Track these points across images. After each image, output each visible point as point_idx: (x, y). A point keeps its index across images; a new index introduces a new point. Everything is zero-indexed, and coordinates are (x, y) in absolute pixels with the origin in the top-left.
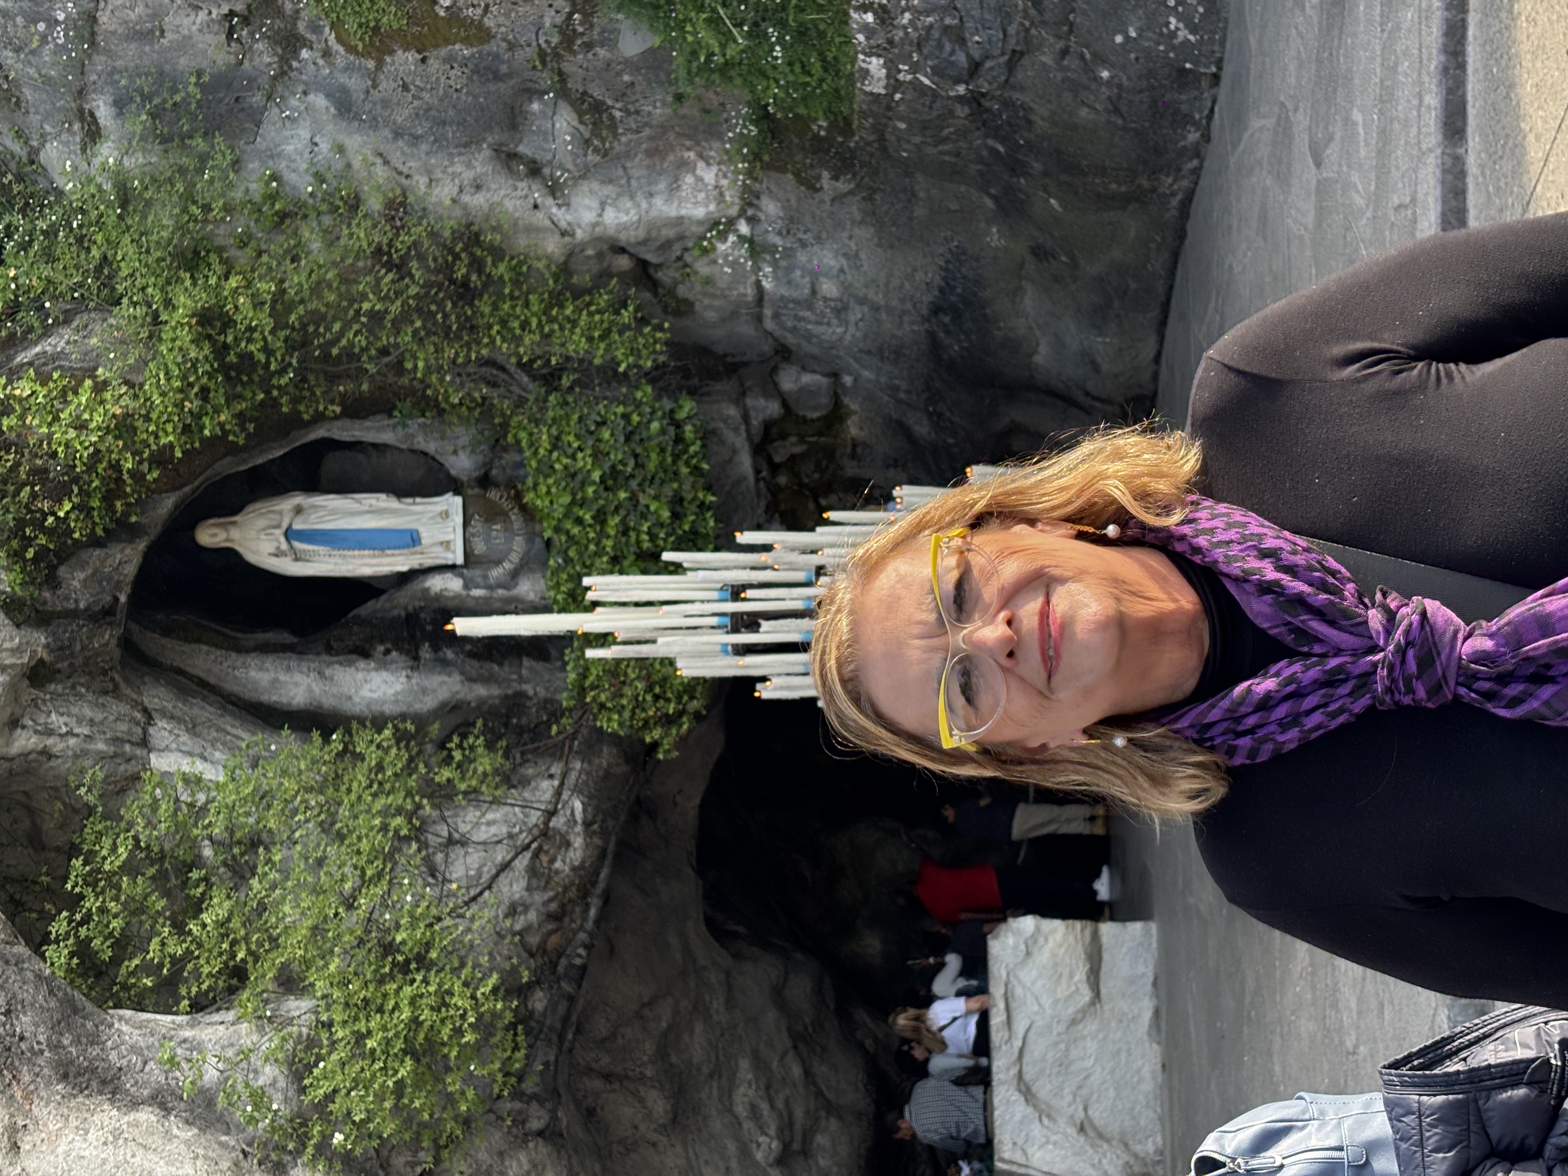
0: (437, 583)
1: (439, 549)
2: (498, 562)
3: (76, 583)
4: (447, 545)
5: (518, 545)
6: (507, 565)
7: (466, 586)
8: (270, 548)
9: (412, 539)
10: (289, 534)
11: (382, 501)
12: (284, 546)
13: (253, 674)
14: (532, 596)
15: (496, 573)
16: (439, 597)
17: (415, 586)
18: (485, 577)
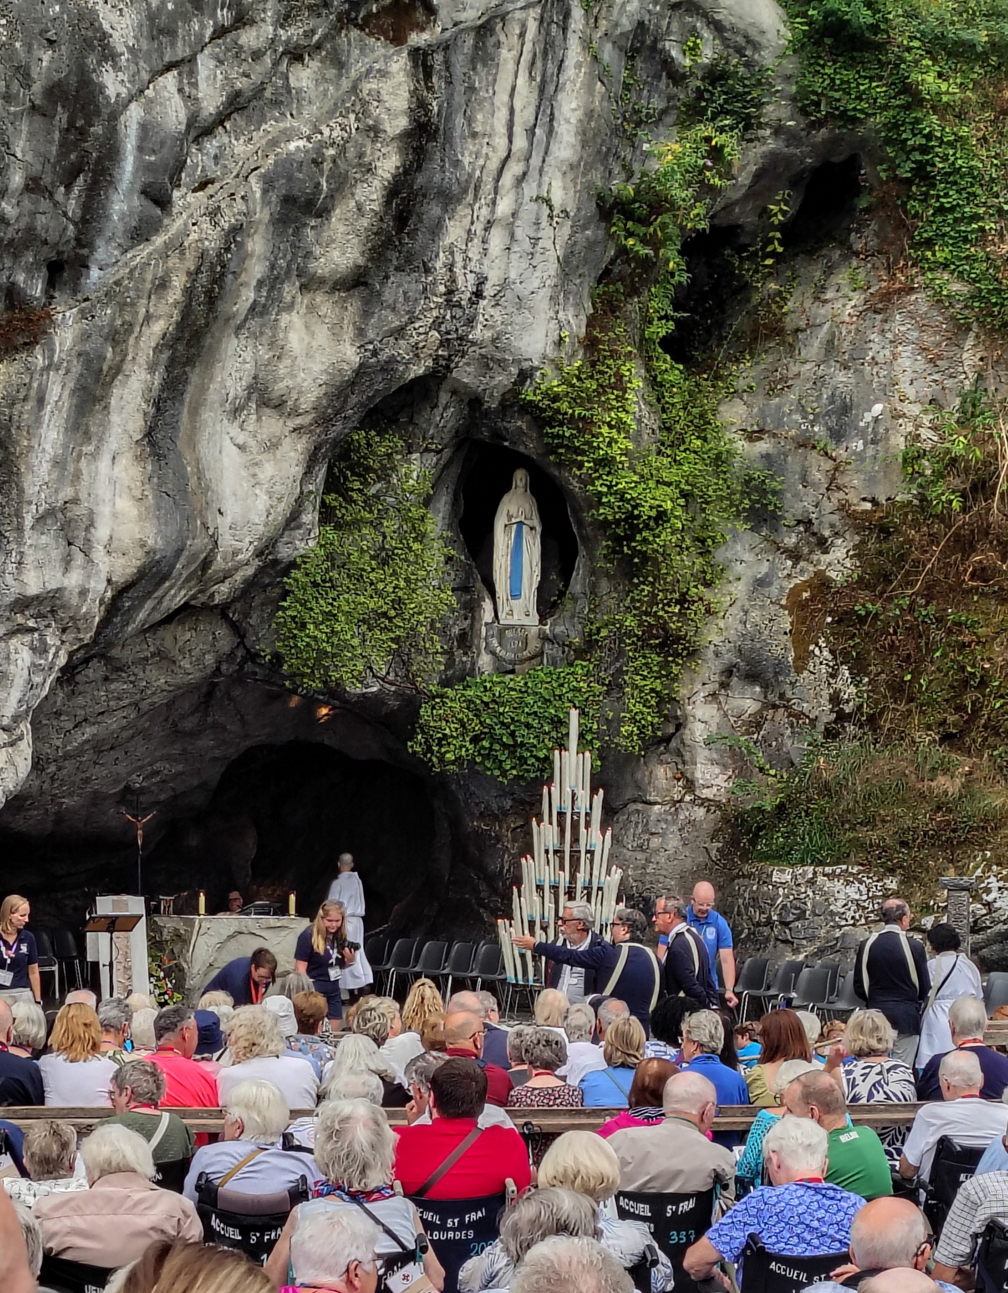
0: (487, 605)
1: (507, 609)
2: (500, 644)
3: (519, 423)
4: (511, 613)
5: (510, 656)
6: (499, 649)
7: (486, 624)
8: (513, 511)
9: (515, 595)
10: (520, 524)
11: (537, 579)
12: (514, 521)
13: (444, 499)
14: (480, 662)
15: (495, 642)
16: (480, 606)
17: (486, 594)
18: (493, 636)
